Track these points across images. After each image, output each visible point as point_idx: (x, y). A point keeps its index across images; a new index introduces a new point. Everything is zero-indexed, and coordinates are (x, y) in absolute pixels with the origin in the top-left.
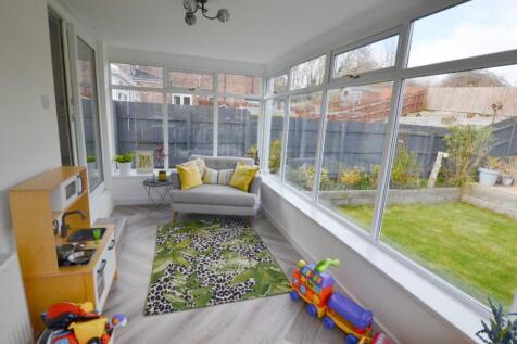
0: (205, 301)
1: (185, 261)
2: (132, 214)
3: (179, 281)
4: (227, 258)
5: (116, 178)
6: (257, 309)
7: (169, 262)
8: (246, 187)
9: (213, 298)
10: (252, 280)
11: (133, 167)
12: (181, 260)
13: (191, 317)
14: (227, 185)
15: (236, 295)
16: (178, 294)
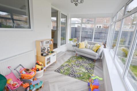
0: (66, 74)
1: (71, 64)
2: (69, 52)
3: (66, 68)
4: (80, 68)
5: (69, 44)
6: (76, 82)
7: (67, 63)
8: (96, 51)
9: (69, 74)
10: (82, 75)
11: (72, 42)
12: (70, 64)
13: (61, 76)
14: (92, 49)
15: (75, 76)
16: (63, 70)
